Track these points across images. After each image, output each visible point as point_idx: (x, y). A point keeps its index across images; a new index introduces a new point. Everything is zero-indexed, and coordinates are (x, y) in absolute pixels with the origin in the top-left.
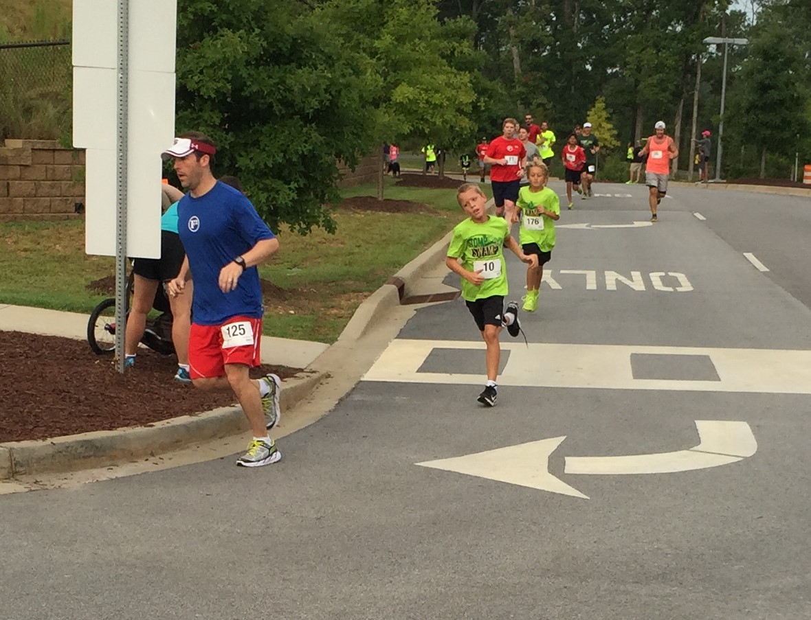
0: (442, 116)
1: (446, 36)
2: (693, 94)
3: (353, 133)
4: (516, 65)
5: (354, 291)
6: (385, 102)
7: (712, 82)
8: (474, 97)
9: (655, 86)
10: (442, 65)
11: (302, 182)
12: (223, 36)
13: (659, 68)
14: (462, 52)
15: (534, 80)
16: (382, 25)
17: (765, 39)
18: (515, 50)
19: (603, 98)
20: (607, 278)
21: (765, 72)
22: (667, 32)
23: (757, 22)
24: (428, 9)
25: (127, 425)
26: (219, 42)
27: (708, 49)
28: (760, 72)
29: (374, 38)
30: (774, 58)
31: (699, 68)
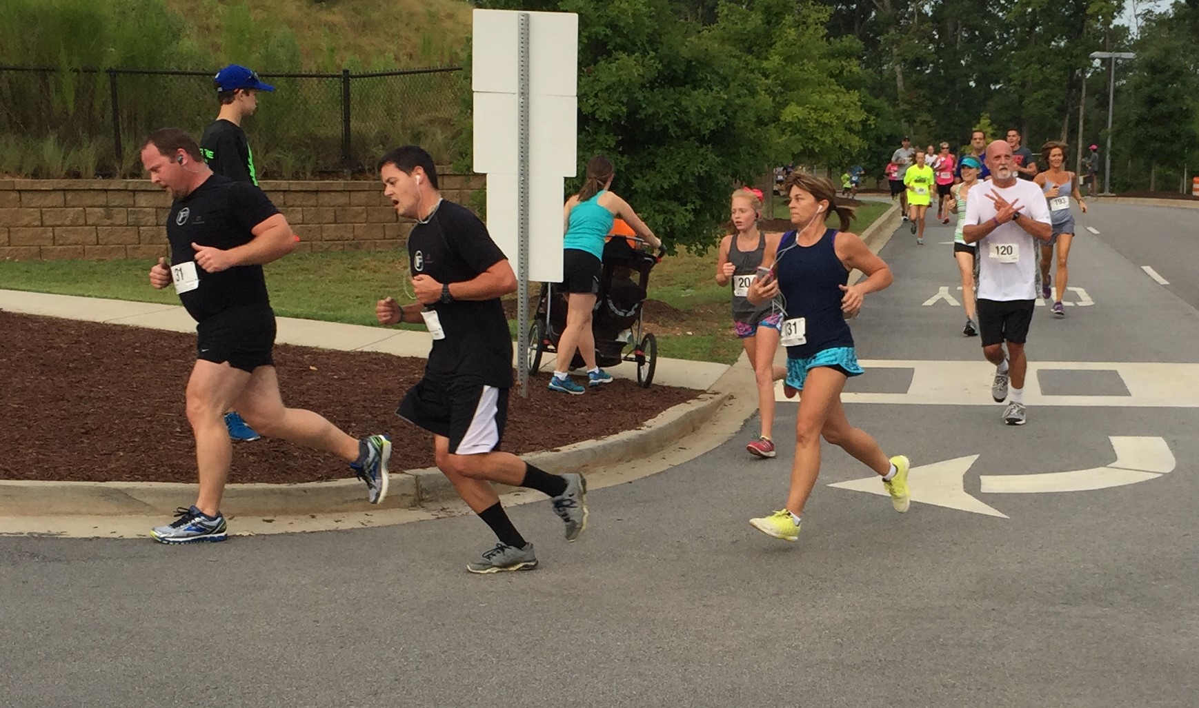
0: (832, 136)
1: (832, 55)
2: (1079, 109)
4: (900, 84)
6: (774, 122)
7: (1097, 96)
8: (864, 116)
9: (1040, 102)
10: (830, 84)
11: (698, 203)
12: (617, 59)
13: (1042, 85)
14: (850, 71)
15: (917, 98)
16: (771, 45)
17: (1152, 53)
18: (898, 69)
19: (988, 115)
21: (1153, 86)
22: (1051, 47)
23: (1141, 36)
24: (816, 29)
25: (533, 450)
26: (614, 65)
27: (1093, 63)
28: (1148, 85)
29: (762, 59)
30: (1161, 72)
31: (1084, 81)
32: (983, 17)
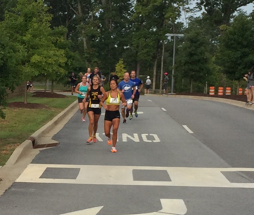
0: (52, 68)
1: (54, 34)
2: (161, 57)
3: (13, 77)
4: (85, 45)
5: (13, 143)
6: (28, 62)
7: (169, 52)
8: (66, 60)
9: (145, 54)
10: (52, 47)
13: (145, 47)
14: (60, 41)
15: (92, 52)
16: (27, 30)
17: (192, 34)
18: (85, 39)
19: (122, 59)
20: (123, 136)
22: (150, 31)
23: (188, 27)
24: (46, 24)
27: (167, 38)
28: (190, 48)
29: (23, 36)
30: (195, 42)
31: (163, 46)
32: (121, 18)
